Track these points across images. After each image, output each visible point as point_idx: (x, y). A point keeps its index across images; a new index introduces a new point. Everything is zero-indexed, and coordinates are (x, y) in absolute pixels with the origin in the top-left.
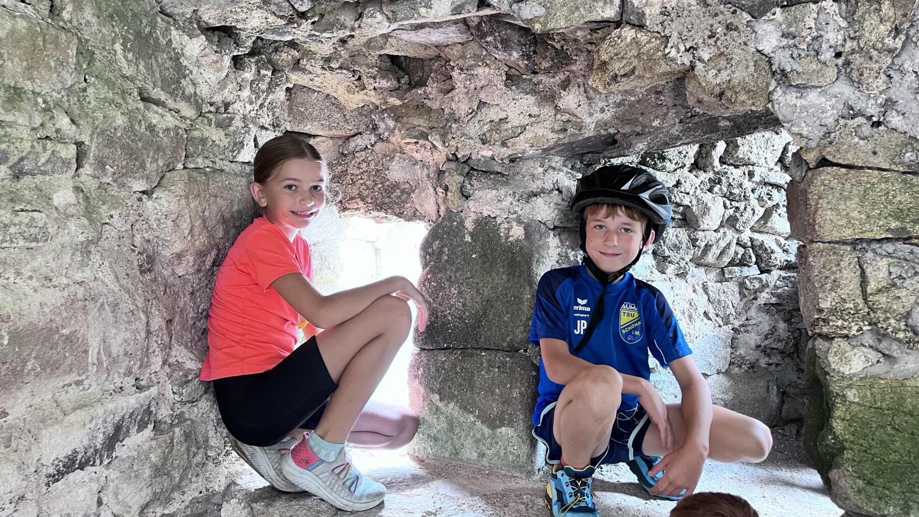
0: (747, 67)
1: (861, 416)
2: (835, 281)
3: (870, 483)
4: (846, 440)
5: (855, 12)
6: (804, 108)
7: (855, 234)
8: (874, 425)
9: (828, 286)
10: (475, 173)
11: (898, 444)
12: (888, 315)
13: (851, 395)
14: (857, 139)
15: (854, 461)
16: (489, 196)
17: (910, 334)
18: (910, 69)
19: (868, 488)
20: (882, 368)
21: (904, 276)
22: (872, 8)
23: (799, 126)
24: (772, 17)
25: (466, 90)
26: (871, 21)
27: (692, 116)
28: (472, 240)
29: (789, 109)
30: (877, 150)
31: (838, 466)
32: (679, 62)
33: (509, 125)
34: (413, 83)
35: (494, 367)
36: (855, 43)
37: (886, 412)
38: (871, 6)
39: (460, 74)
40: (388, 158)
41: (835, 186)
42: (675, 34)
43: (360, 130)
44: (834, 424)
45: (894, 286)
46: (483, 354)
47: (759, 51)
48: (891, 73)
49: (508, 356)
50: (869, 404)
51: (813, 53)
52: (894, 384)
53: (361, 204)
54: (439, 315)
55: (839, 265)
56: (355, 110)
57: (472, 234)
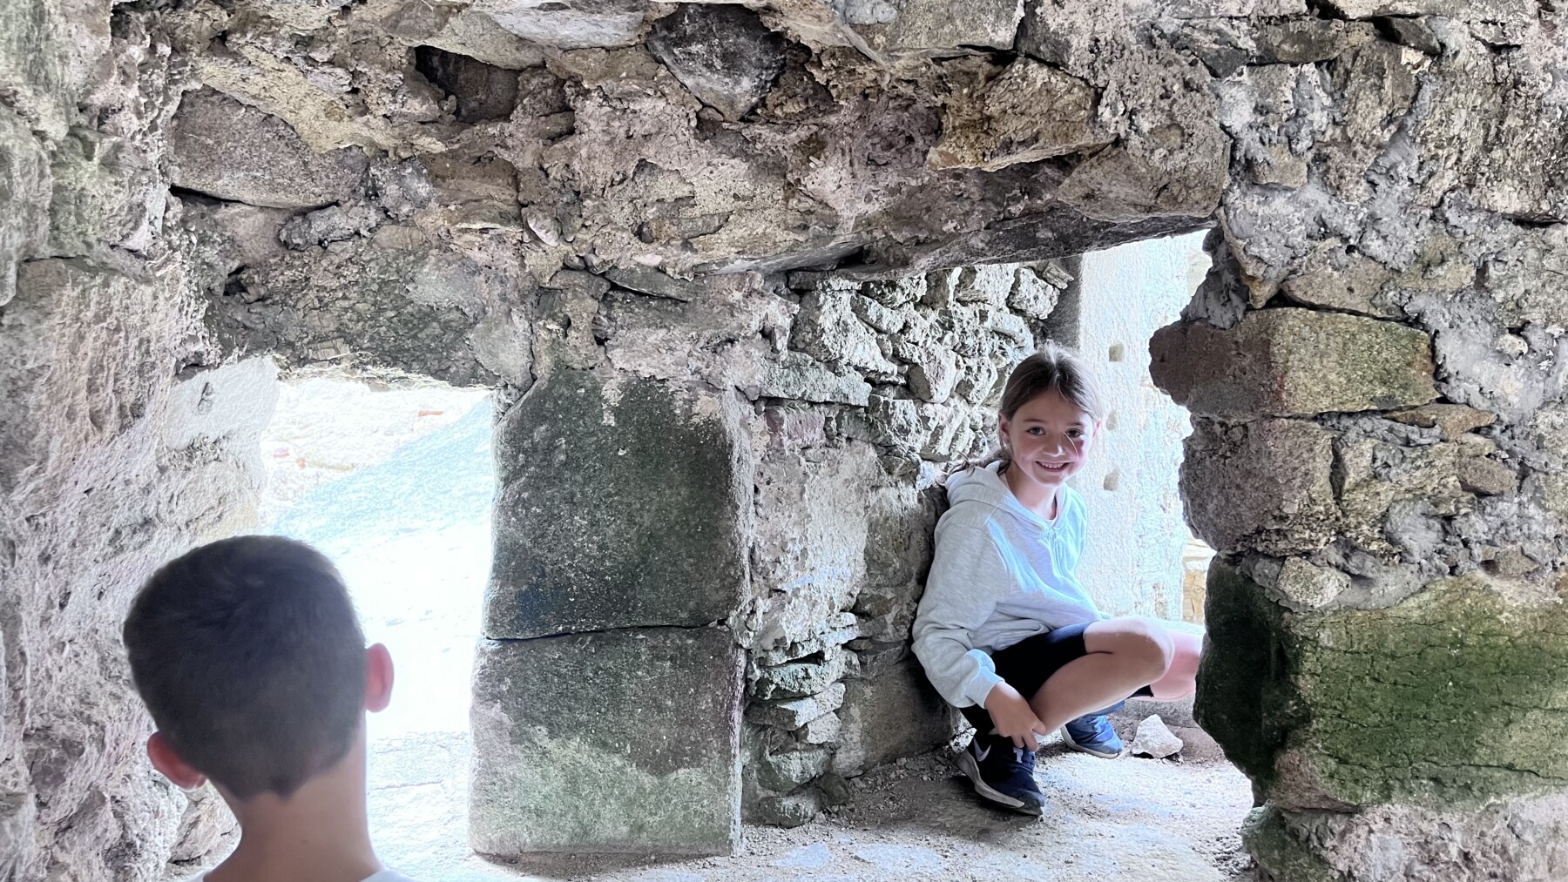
0: (1214, 149)
1: (1334, 666)
2: (1306, 474)
3: (1342, 761)
4: (1315, 704)
5: (1344, 86)
6: (1268, 220)
7: (1334, 405)
8: (1351, 677)
9: (1297, 482)
10: (619, 296)
11: (1378, 700)
12: (1360, 519)
13: (1325, 637)
14: (1330, 270)
15: (1326, 732)
16: (651, 339)
17: (1385, 545)
18: (1405, 175)
19: (1343, 770)
20: (1355, 595)
21: (1390, 463)
22: (1369, 83)
23: (1259, 246)
24: (1238, 79)
25: (607, 138)
26: (1367, 100)
27: (1005, 219)
28: (617, 422)
29: (1248, 218)
30: (1353, 286)
31: (1299, 743)
32: (1111, 131)
33: (697, 211)
34: (464, 112)
35: (662, 659)
36: (1338, 131)
37: (1364, 656)
38: (1367, 79)
39: (601, 106)
40: (412, 258)
41: (1308, 336)
42: (1113, 86)
43: (337, 198)
44: (1301, 683)
45: (1375, 477)
46: (641, 636)
47: (1223, 127)
48: (1373, 177)
49: (689, 636)
50: (1343, 648)
51: (1285, 139)
52: (1374, 616)
53: (346, 351)
54: (547, 570)
55: (1312, 450)
56: (329, 153)
57: (617, 412)
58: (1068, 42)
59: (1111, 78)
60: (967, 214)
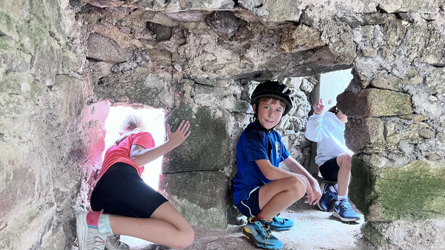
0: (351, 47)
1: (384, 183)
2: (377, 132)
3: (387, 208)
4: (379, 193)
5: (387, 31)
6: (366, 65)
7: (384, 114)
8: (389, 186)
9: (374, 134)
10: (197, 85)
11: (396, 192)
12: (392, 144)
13: (381, 175)
14: (383, 78)
15: (382, 200)
16: (205, 96)
17: (398, 151)
18: (403, 54)
19: (387, 211)
20: (390, 164)
21: (399, 129)
22: (393, 30)
23: (364, 72)
24: (358, 29)
25: (195, 45)
26: (393, 34)
27: (298, 65)
28: (196, 117)
29: (361, 65)
30: (389, 83)
31: (375, 204)
33: (217, 63)
34: (158, 38)
35: (207, 179)
36: (385, 42)
37: (392, 181)
38: (393, 29)
39: (193, 36)
40: (145, 75)
41: (377, 96)
42: (325, 31)
43: (126, 60)
44: (375, 187)
45: (395, 133)
46: (201, 173)
47: (354, 41)
48: (395, 54)
49: (214, 173)
50: (387, 178)
51: (371, 44)
52: (395, 170)
53: (128, 99)
54: (178, 155)
55: (378, 126)
56: (124, 49)
57: (196, 115)
58: (313, 20)
59: (324, 29)
60: (288, 64)
